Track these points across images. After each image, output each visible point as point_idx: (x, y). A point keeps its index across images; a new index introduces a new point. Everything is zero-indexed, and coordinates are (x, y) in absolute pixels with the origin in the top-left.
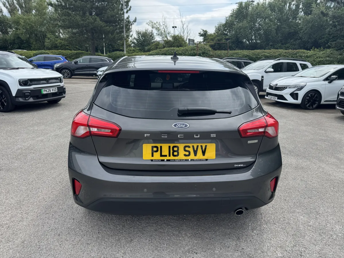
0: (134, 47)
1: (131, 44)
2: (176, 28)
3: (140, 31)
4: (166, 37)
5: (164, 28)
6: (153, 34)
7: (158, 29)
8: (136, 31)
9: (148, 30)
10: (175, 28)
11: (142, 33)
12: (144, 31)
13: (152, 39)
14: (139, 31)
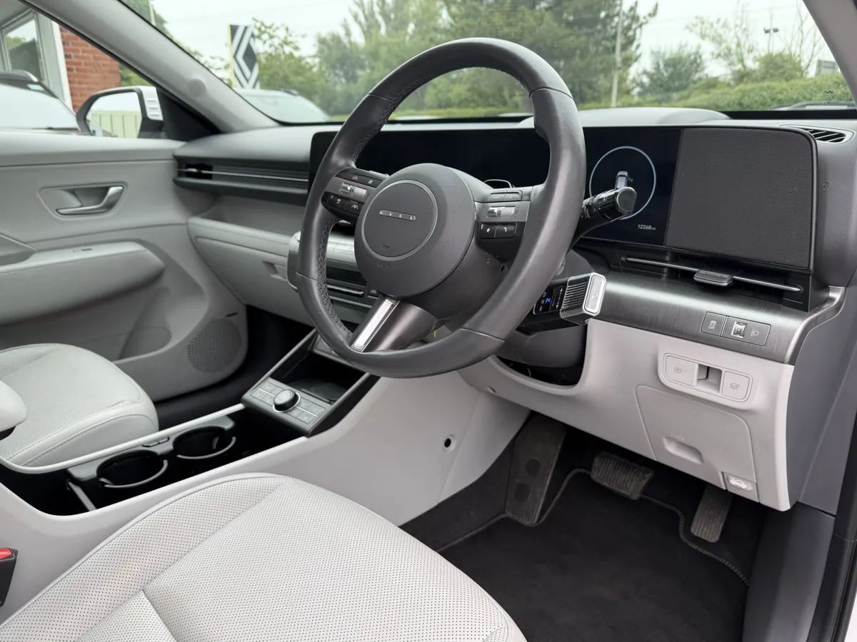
0: (640, 94)
1: (634, 88)
2: (776, 33)
3: (663, 50)
4: (741, 61)
5: (739, 35)
6: (700, 57)
7: (718, 40)
8: (652, 52)
9: (686, 45)
10: (775, 35)
11: (667, 56)
12: (675, 50)
13: (697, 71)
14: (658, 52)
